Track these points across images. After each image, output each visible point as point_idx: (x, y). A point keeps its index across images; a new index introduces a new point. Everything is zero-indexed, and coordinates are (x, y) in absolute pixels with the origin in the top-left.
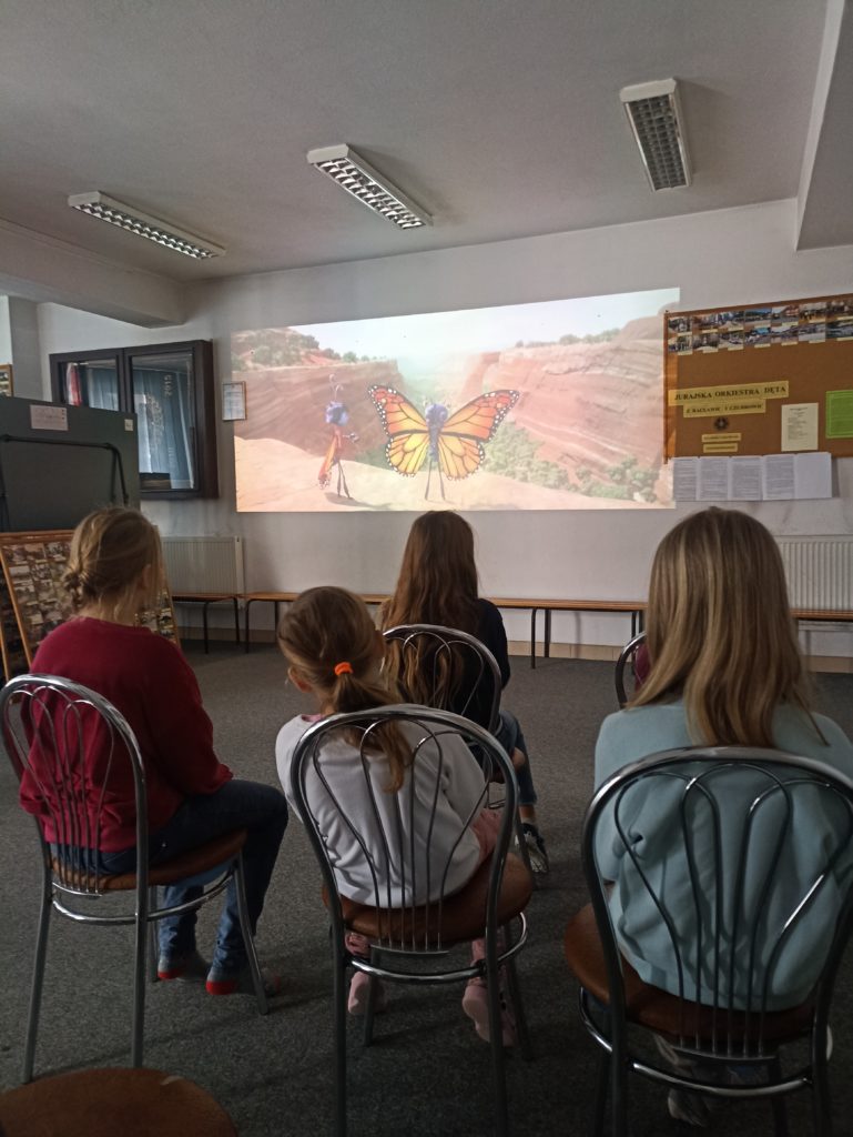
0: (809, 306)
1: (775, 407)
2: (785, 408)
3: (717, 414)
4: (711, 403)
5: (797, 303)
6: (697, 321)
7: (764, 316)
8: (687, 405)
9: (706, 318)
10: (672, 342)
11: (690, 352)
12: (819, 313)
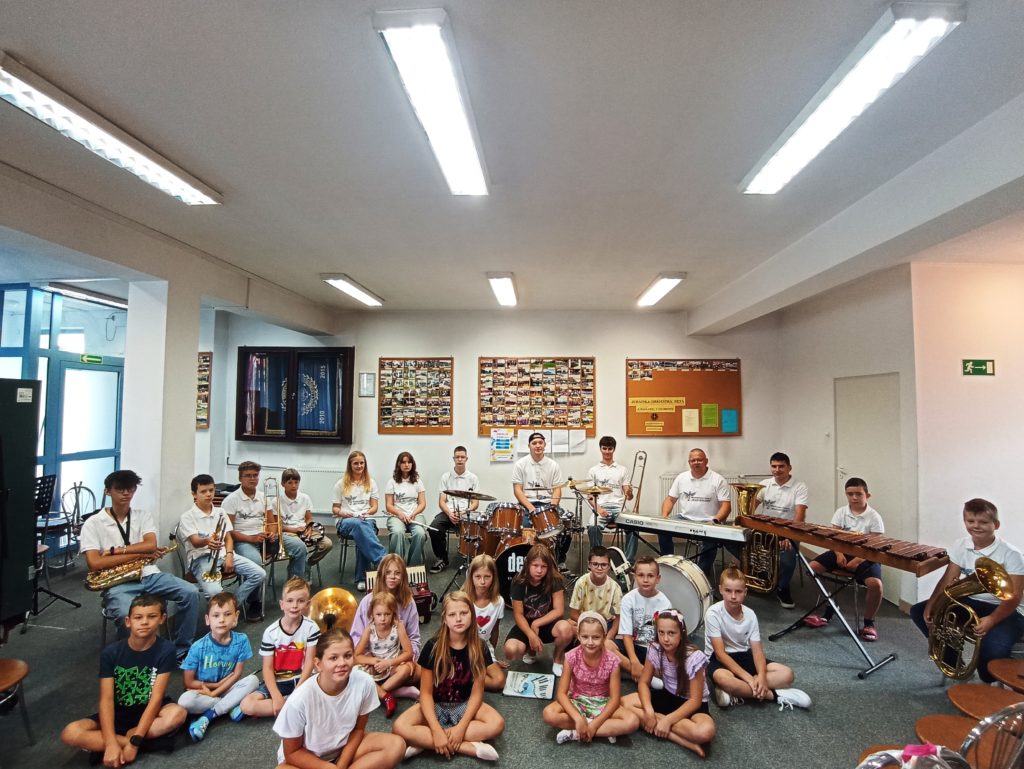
0: (694, 363)
1: (679, 409)
2: (684, 411)
3: (652, 411)
4: (650, 406)
5: (688, 360)
6: (642, 364)
7: (674, 365)
8: (638, 406)
9: (647, 363)
10: (630, 373)
11: (639, 379)
12: (698, 366)
